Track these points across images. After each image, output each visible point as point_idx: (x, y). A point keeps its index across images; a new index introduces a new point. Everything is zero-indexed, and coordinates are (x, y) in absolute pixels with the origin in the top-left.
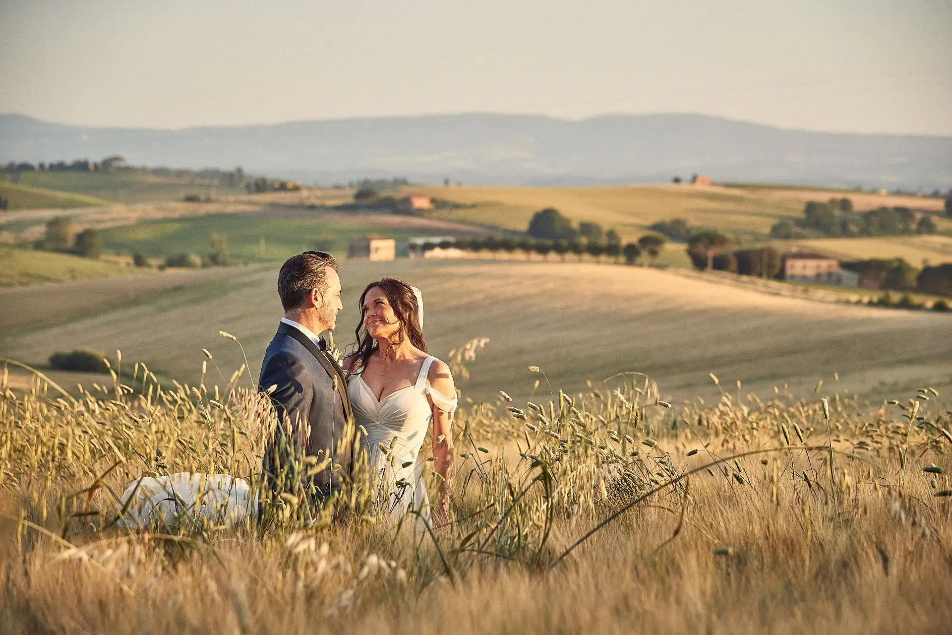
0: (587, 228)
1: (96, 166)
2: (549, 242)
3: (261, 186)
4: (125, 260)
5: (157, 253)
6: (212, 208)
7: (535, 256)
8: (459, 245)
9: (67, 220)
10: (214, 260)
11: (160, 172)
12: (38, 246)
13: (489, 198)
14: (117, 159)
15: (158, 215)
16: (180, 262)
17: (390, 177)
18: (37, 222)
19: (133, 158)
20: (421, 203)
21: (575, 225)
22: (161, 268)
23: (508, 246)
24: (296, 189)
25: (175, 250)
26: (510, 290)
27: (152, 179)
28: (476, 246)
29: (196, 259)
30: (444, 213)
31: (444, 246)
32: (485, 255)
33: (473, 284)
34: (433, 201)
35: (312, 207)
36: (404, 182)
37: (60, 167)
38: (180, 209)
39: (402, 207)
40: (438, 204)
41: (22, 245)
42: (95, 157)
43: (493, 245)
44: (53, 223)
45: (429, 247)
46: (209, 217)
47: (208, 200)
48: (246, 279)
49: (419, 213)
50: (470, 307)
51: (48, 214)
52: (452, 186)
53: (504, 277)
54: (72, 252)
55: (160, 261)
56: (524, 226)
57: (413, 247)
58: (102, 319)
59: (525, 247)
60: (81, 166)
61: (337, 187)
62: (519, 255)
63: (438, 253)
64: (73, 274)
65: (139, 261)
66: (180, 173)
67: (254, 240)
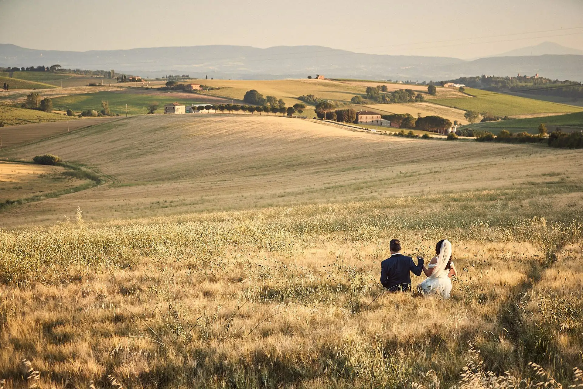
0: (270, 99)
1: (47, 68)
2: (255, 106)
3: (123, 79)
4: (63, 112)
5: (77, 109)
6: (102, 89)
7: (247, 112)
8: (214, 108)
9: (37, 94)
10: (103, 113)
11: (77, 71)
12: (23, 106)
13: (227, 85)
14: (58, 66)
15: (78, 92)
16: (88, 113)
17: (181, 75)
18: (22, 95)
19: (64, 66)
20: (196, 87)
21: (264, 97)
22: (79, 116)
23: (236, 108)
24: (140, 80)
25: (85, 108)
26: (237, 128)
27: (73, 75)
28: (222, 108)
29: (94, 112)
30: (206, 92)
31: (208, 108)
32: (226, 112)
33: (221, 125)
34: (201, 86)
35: (147, 89)
36: (187, 77)
37: (32, 69)
38: (88, 89)
39: (187, 89)
40: (203, 87)
41: (15, 106)
42: (48, 65)
43: (229, 108)
44: (30, 96)
45: (201, 108)
46: (100, 93)
47: (100, 85)
48: (120, 122)
49: (195, 92)
50: (220, 136)
51: (28, 91)
52: (209, 79)
53: (236, 122)
54: (39, 109)
55: (80, 113)
56: (242, 98)
57: (194, 108)
58: (56, 140)
59: (243, 109)
60: (41, 69)
61: (157, 79)
62: (241, 112)
63: (205, 111)
64: (40, 119)
65: (69, 114)
66: (86, 72)
67: (122, 103)
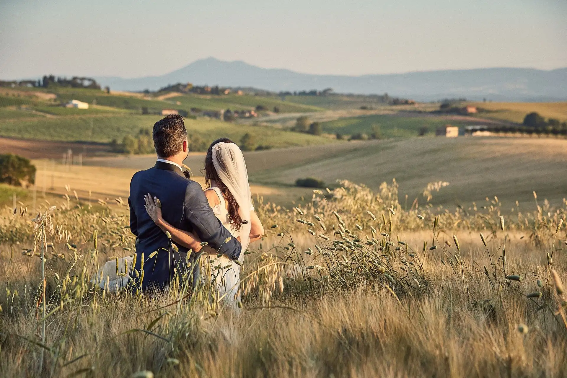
0: (552, 122)
1: (320, 93)
2: (532, 128)
3: (396, 102)
4: (333, 136)
5: (347, 133)
6: (373, 112)
7: (525, 135)
8: (489, 130)
9: (306, 118)
10: (374, 136)
11: (350, 96)
12: (293, 130)
13: (505, 107)
14: (329, 90)
15: (348, 116)
16: (357, 137)
17: (457, 98)
18: (292, 119)
19: (337, 90)
20: (472, 110)
21: (546, 120)
22: (349, 140)
23: (512, 130)
24: (413, 103)
25: (356, 132)
26: (513, 151)
27: (346, 99)
28: (497, 130)
29: (365, 136)
30: (483, 114)
31: (482, 130)
32: (502, 134)
33: (495, 148)
34: (478, 109)
35: (420, 112)
36: (464, 100)
37: (303, 94)
38: (358, 112)
39: (463, 112)
40: (480, 110)
41: (285, 129)
42: (320, 89)
43: (505, 130)
44: (300, 119)
45: (475, 130)
46: (372, 116)
47: (372, 109)
48: (389, 145)
49: (471, 115)
50: (494, 159)
51: (298, 115)
52: (487, 102)
53: (510, 145)
54: (308, 132)
55: (349, 137)
56: (521, 121)
57: (467, 131)
58: (321, 163)
59: (521, 131)
60: (313, 93)
61: (432, 103)
62: (518, 135)
63: (479, 133)
64: (308, 142)
65: (339, 137)
66: (359, 96)
67: (392, 127)
